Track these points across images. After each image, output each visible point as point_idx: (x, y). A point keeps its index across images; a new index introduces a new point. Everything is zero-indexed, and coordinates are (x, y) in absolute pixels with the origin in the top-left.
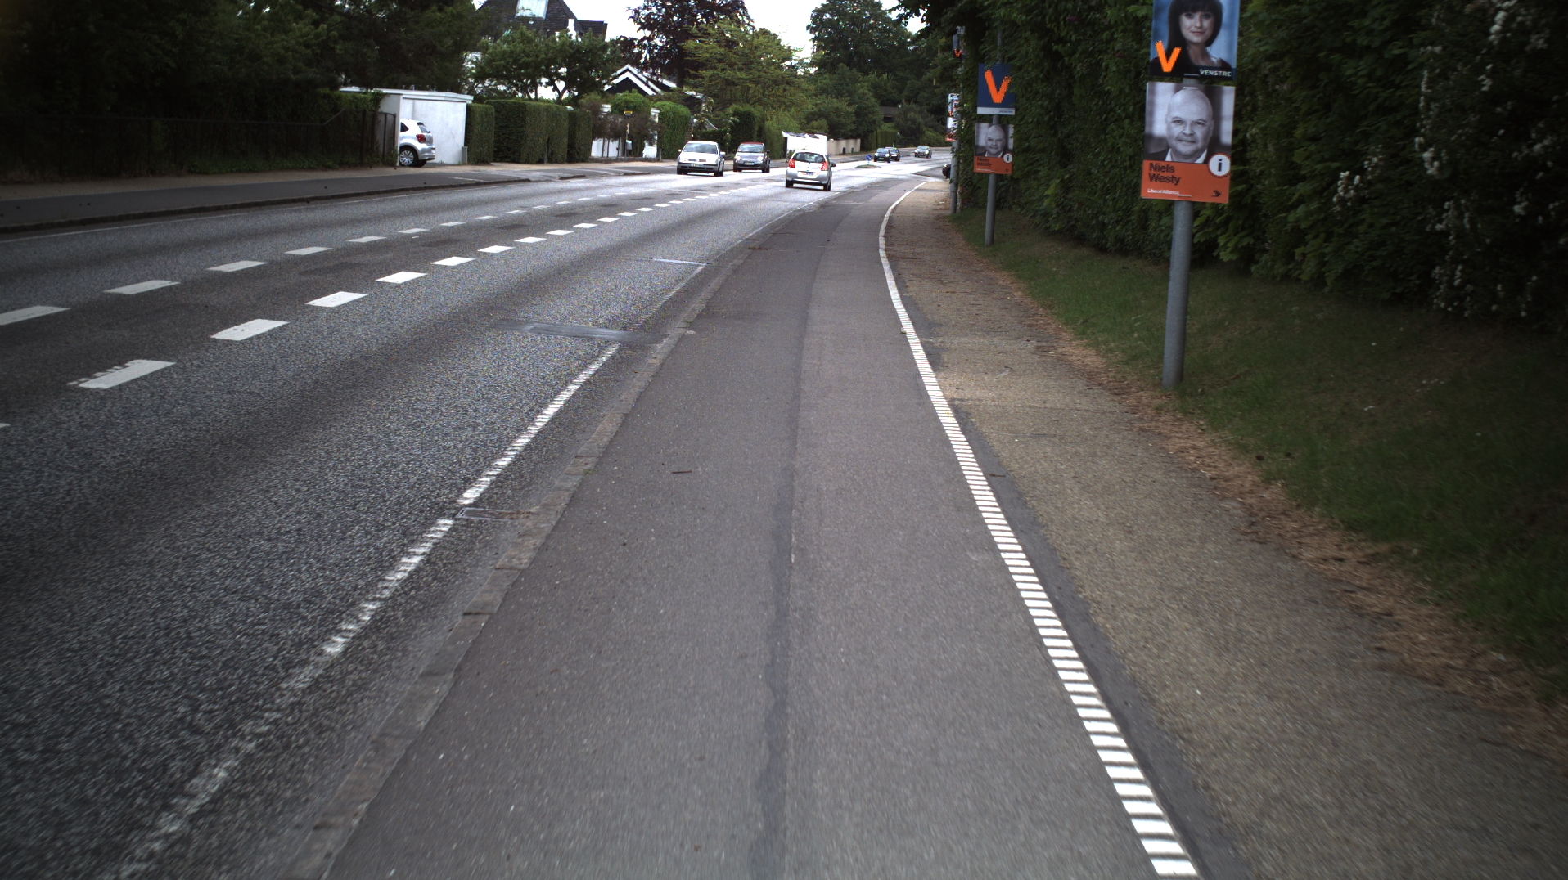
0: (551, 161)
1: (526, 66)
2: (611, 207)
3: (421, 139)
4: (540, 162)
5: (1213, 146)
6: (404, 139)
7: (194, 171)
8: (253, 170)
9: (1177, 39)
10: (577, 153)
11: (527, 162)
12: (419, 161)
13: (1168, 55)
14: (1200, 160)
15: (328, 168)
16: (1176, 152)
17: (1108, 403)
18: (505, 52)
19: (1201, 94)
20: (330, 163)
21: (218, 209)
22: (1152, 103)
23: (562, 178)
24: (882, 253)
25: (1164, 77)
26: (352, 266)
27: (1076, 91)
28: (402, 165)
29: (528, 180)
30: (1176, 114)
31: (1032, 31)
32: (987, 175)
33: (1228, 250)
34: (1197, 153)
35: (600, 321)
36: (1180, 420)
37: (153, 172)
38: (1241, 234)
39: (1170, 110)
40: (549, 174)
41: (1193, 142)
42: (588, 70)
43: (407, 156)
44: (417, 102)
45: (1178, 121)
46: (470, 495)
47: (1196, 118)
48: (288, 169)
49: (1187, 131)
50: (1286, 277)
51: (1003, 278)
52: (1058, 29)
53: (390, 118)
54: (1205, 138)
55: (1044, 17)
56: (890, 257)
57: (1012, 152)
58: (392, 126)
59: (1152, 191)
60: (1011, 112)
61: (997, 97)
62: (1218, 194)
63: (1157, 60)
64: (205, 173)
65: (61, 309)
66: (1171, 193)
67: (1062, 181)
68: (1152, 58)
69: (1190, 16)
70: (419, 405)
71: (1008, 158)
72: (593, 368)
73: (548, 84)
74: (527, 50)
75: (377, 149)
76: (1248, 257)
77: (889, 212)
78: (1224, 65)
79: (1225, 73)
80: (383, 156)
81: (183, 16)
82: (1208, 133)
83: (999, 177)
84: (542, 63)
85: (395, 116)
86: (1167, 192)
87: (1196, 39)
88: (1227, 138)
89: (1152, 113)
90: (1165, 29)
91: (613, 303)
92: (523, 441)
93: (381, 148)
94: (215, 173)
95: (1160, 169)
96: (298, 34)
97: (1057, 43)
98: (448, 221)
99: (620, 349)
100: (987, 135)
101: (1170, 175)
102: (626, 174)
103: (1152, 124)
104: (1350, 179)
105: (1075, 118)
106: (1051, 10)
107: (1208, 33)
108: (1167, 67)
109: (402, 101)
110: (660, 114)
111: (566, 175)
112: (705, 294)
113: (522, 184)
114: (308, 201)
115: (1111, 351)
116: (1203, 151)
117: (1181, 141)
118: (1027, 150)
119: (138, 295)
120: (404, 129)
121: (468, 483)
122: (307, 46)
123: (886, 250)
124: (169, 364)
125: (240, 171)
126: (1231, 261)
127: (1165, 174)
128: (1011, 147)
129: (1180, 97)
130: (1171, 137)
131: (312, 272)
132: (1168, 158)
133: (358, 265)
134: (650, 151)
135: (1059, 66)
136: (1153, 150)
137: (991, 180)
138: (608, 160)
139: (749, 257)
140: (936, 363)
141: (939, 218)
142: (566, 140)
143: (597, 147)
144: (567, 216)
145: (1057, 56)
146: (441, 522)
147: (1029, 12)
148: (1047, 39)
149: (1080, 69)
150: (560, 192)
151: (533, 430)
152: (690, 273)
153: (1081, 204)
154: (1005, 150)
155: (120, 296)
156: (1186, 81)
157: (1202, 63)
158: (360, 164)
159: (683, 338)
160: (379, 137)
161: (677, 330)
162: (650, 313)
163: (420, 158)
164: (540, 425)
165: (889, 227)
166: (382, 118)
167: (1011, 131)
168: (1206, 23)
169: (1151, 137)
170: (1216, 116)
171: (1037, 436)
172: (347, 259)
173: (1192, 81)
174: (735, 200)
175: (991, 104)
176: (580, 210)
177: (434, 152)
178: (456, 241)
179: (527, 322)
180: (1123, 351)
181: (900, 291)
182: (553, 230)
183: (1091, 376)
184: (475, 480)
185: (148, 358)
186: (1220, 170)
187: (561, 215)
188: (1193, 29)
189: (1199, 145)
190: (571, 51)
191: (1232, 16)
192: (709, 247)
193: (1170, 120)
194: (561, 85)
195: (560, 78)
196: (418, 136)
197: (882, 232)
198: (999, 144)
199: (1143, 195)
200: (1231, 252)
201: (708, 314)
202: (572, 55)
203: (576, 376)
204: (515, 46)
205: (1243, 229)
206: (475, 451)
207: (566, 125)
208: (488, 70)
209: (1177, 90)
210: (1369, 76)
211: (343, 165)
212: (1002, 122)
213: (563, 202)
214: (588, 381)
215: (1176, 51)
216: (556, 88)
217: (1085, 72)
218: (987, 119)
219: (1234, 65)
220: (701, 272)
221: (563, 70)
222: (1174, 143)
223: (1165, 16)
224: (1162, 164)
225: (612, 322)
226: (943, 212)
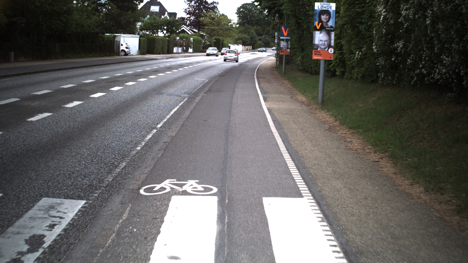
0: (163, 54)
1: (155, 26)
2: (181, 66)
3: (127, 48)
4: (160, 54)
5: (329, 46)
6: (122, 48)
7: (67, 58)
8: (82, 57)
9: (320, 21)
10: (170, 51)
11: (156, 54)
12: (126, 54)
13: (318, 25)
14: (326, 50)
15: (102, 56)
16: (321, 48)
17: (305, 108)
18: (149, 23)
19: (326, 34)
20: (102, 55)
21: (77, 68)
22: (315, 37)
23: (167, 58)
24: (255, 76)
25: (318, 30)
26: (117, 81)
27: (305, 32)
28: (121, 55)
29: (157, 59)
30: (320, 39)
31: (293, 17)
32: (283, 55)
33: (338, 72)
34: (325, 48)
35: (182, 93)
36: (321, 111)
37: (56, 58)
38: (341, 68)
39: (319, 38)
40: (163, 57)
41: (325, 45)
42: (173, 27)
43: (123, 53)
44: (125, 38)
45: (321, 40)
46: (159, 126)
47: (325, 40)
48: (91, 57)
49: (323, 43)
50: (351, 78)
51: (286, 82)
52: (300, 16)
53: (118, 42)
54: (327, 44)
55: (296, 13)
56: (257, 77)
57: (290, 49)
58: (119, 44)
59: (315, 57)
60: (289, 38)
61: (285, 34)
62: (331, 58)
63: (316, 26)
64: (70, 58)
65: (51, 91)
66: (319, 58)
67: (302, 56)
68: (314, 26)
69: (323, 15)
70: (143, 110)
71: (289, 50)
72: (182, 103)
73: (161, 32)
74: (155, 22)
75: (115, 51)
76: (343, 73)
77: (258, 66)
78: (332, 27)
79: (332, 29)
80: (116, 53)
81: (65, 15)
82: (328, 43)
83: (286, 55)
84: (159, 25)
85: (119, 42)
86: (318, 57)
87: (325, 21)
88: (333, 44)
89: (315, 39)
90: (317, 18)
91: (185, 89)
92: (168, 117)
93: (116, 50)
94: (72, 58)
95: (317, 52)
96: (94, 19)
97: (299, 20)
98: (138, 70)
99: (188, 99)
100: (283, 44)
101: (319, 53)
102: (184, 57)
103: (315, 41)
104: (359, 53)
105: (305, 39)
106: (297, 11)
107: (328, 19)
108: (318, 28)
109: (121, 38)
110: (193, 40)
111: (167, 57)
112: (209, 86)
113: (156, 60)
114: (100, 65)
115: (309, 97)
116: (327, 47)
117: (322, 45)
118: (294, 48)
119: (68, 88)
120: (122, 45)
121: (158, 124)
122: (97, 23)
123: (256, 76)
124: (83, 102)
125: (79, 58)
126: (339, 75)
127: (318, 53)
128: (289, 47)
129: (321, 35)
130: (319, 44)
131: (108, 82)
132: (319, 49)
133: (119, 81)
134: (190, 50)
135: (300, 26)
136: (315, 47)
137: (284, 56)
138: (179, 53)
139: (220, 78)
140: (265, 100)
141: (273, 67)
142: (167, 48)
143: (175, 50)
144: (170, 68)
145: (300, 23)
146: (154, 130)
147: (292, 11)
148: (297, 19)
149: (305, 27)
150: (167, 62)
151: (170, 115)
152: (204, 82)
153: (306, 62)
154: (288, 48)
155: (64, 88)
156: (323, 31)
157: (326, 26)
158: (110, 55)
159: (203, 96)
160: (115, 47)
161: (202, 94)
162: (195, 91)
163: (126, 53)
164: (172, 114)
165: (258, 70)
166: (116, 42)
167: (289, 43)
168: (327, 17)
169: (314, 44)
170: (330, 39)
171: (286, 114)
172: (115, 80)
173: (324, 31)
174: (214, 64)
175: (284, 36)
176: (173, 67)
177: (130, 51)
178: (142, 75)
179: (164, 93)
180: (312, 97)
181: (259, 85)
182: (167, 72)
183: (302, 103)
184: (159, 123)
185: (77, 101)
186: (331, 52)
187: (168, 68)
188: (324, 18)
189: (326, 46)
190: (168, 22)
191: (333, 15)
192: (209, 75)
193: (319, 40)
194: (165, 32)
195: (165, 30)
196: (126, 47)
197: (256, 71)
198: (286, 47)
199: (313, 58)
200: (339, 72)
201: (210, 91)
202: (168, 23)
203: (178, 104)
204: (151, 21)
205: (342, 67)
206: (158, 118)
207: (167, 43)
208: (144, 28)
209: (321, 33)
210: (365, 29)
211: (106, 56)
212: (287, 41)
213: (168, 65)
214: (181, 105)
215: (320, 24)
216: (163, 33)
217: (306, 28)
218: (283, 40)
219: (334, 27)
220: (207, 82)
221: (165, 27)
222: (320, 46)
223: (317, 15)
224: (317, 51)
225: (185, 93)
226: (274, 66)
